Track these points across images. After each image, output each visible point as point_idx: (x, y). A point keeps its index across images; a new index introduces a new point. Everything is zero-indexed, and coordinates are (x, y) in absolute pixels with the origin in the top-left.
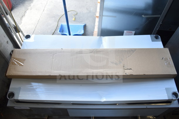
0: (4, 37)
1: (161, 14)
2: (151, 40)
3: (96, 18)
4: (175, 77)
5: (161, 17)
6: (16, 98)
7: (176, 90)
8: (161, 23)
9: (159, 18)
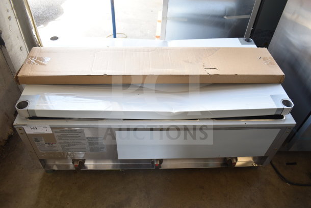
0: (17, 38)
1: (249, 13)
2: (240, 43)
3: (158, 22)
4: (282, 81)
5: (252, 18)
6: (30, 107)
7: (287, 97)
8: (252, 29)
9: (248, 19)
